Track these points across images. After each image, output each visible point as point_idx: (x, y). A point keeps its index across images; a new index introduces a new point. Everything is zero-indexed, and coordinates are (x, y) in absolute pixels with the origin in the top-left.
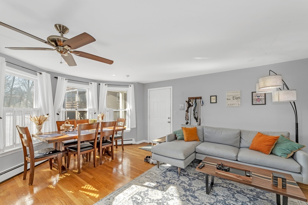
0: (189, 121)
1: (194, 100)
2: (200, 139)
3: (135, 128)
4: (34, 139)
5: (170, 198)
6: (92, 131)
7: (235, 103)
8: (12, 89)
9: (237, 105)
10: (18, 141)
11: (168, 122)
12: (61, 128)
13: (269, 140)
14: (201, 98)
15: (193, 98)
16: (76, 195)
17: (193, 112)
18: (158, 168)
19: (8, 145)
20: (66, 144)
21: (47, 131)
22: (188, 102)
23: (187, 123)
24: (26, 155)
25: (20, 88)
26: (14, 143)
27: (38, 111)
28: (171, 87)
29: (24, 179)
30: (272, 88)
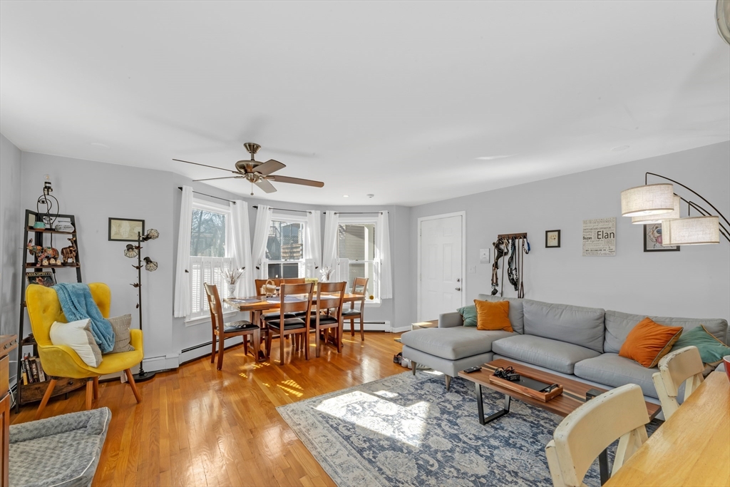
0: (499, 288)
1: (510, 241)
2: (516, 328)
3: (389, 299)
4: (225, 306)
5: (409, 416)
6: (302, 297)
7: (601, 246)
8: (200, 224)
9: (607, 252)
10: (207, 307)
11: (456, 289)
12: (263, 291)
13: (656, 335)
14: (525, 236)
15: (508, 237)
16: (273, 389)
17: (506, 266)
18: (414, 375)
19: (194, 310)
20: (267, 318)
21: (243, 296)
22: (497, 246)
23: (494, 293)
24: (214, 327)
25: (211, 220)
26: (202, 309)
27: (231, 262)
28: (463, 213)
29: (213, 362)
30: (651, 214)
